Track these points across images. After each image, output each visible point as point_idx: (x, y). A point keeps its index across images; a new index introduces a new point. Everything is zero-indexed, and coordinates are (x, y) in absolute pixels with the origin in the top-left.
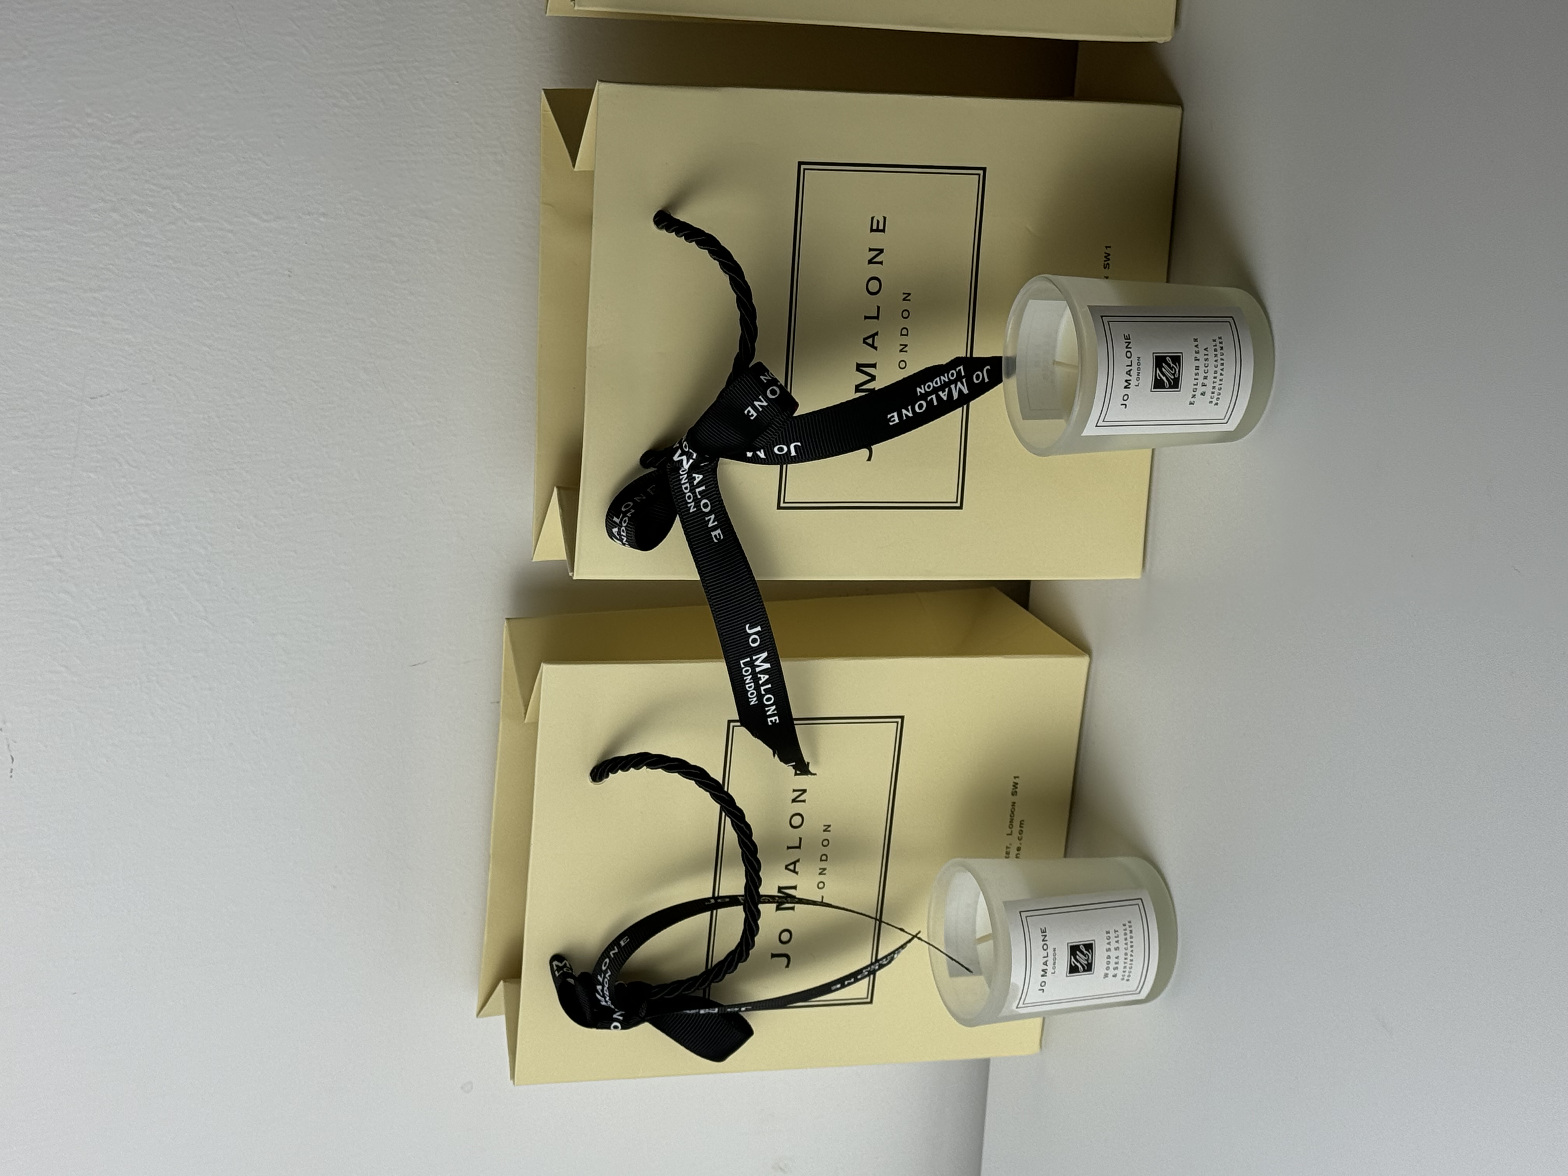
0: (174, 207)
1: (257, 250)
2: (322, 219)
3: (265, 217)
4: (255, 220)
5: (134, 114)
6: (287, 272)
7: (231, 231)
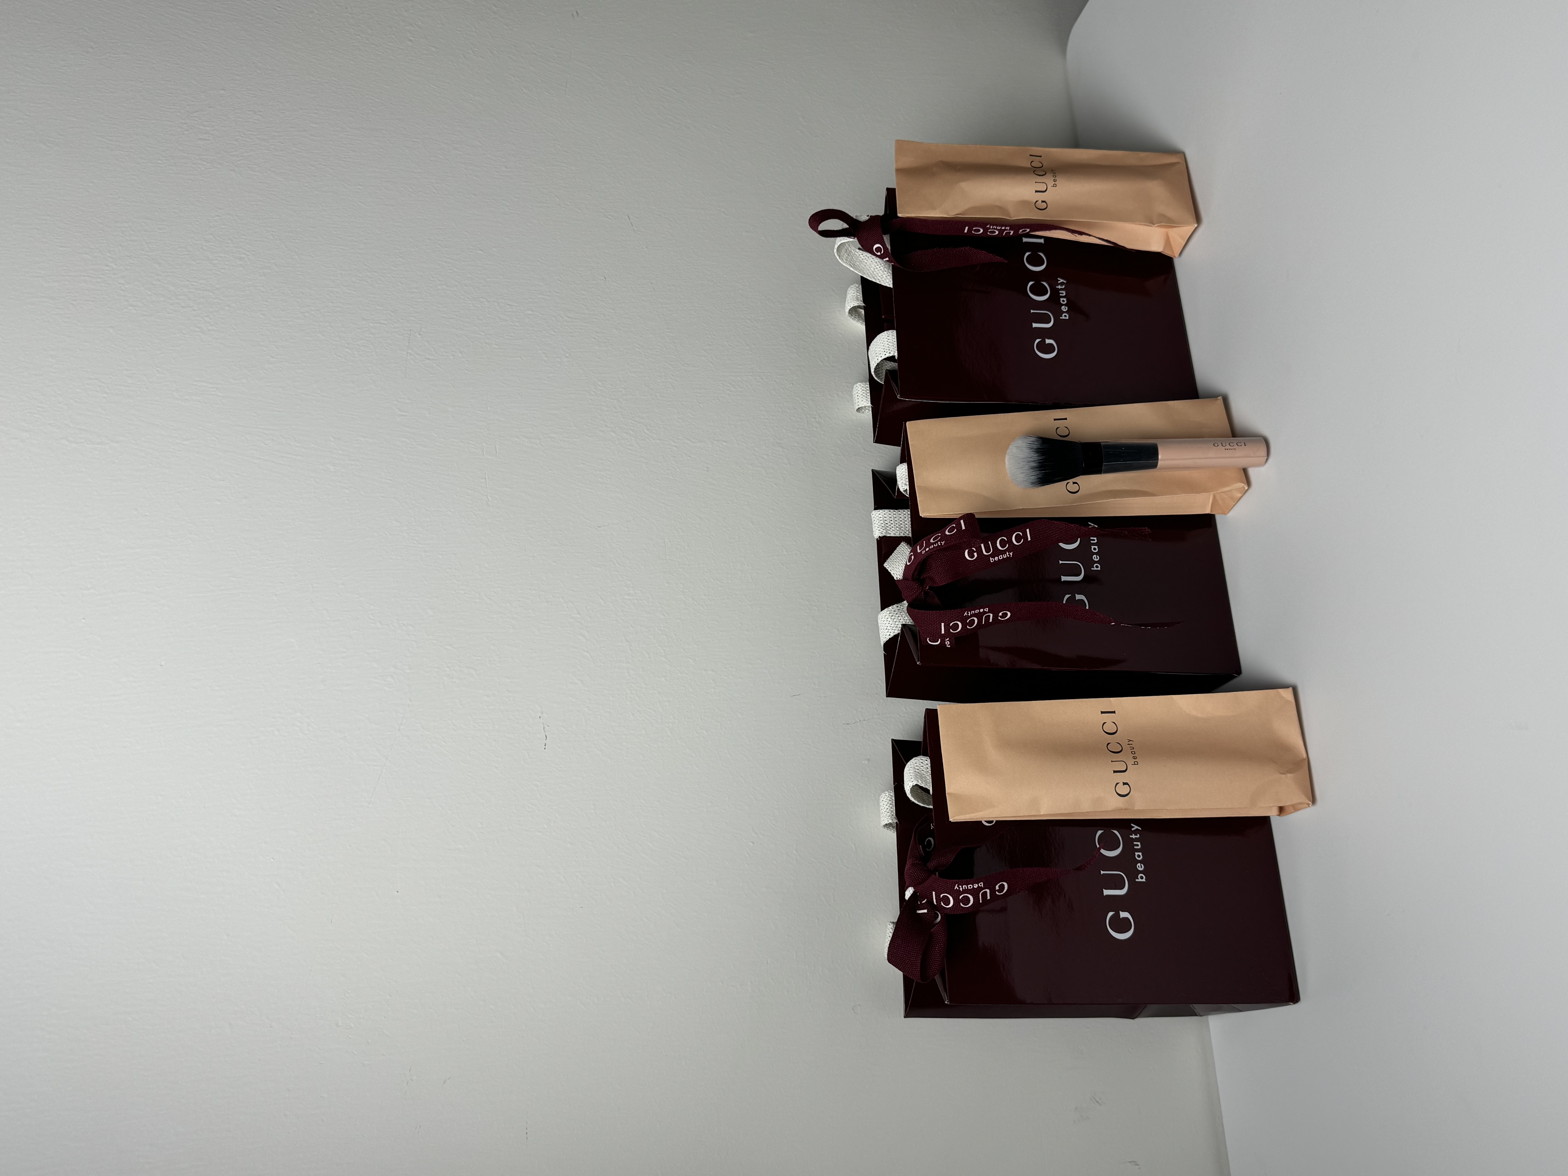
0: (644, 432)
1: (689, 457)
2: (724, 444)
3: (692, 440)
4: (688, 442)
5: (623, 387)
6: (706, 469)
7: (675, 446)
